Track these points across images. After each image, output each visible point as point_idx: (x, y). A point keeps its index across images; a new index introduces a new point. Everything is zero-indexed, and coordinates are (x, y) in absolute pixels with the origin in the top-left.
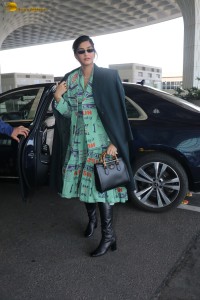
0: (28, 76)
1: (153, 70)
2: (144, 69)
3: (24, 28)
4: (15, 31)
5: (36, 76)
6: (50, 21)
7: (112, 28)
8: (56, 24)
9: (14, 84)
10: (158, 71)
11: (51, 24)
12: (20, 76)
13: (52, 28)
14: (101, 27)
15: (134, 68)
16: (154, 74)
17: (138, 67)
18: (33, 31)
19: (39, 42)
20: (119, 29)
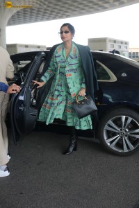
0: (27, 46)
1: (122, 43)
2: (115, 42)
3: (25, 10)
4: (18, 12)
5: (33, 46)
6: (44, 4)
7: (92, 10)
8: (48, 7)
9: (16, 51)
10: (126, 43)
11: (45, 7)
12: (21, 46)
13: (46, 10)
14: (84, 9)
15: (108, 41)
16: (123, 46)
17: (110, 41)
18: (31, 12)
19: (36, 21)
20: (97, 11)
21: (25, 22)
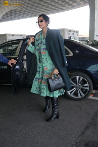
0: (13, 35)
1: (74, 32)
2: (70, 31)
3: (11, 12)
4: (7, 13)
5: (17, 35)
6: (24, 7)
7: (54, 11)
9: (6, 39)
10: (77, 32)
11: (24, 9)
12: (9, 35)
13: (25, 11)
14: (49, 11)
15: (65, 30)
16: (75, 34)
17: (67, 30)
18: (15, 13)
19: (18, 18)
20: (58, 11)
21: (11, 19)
